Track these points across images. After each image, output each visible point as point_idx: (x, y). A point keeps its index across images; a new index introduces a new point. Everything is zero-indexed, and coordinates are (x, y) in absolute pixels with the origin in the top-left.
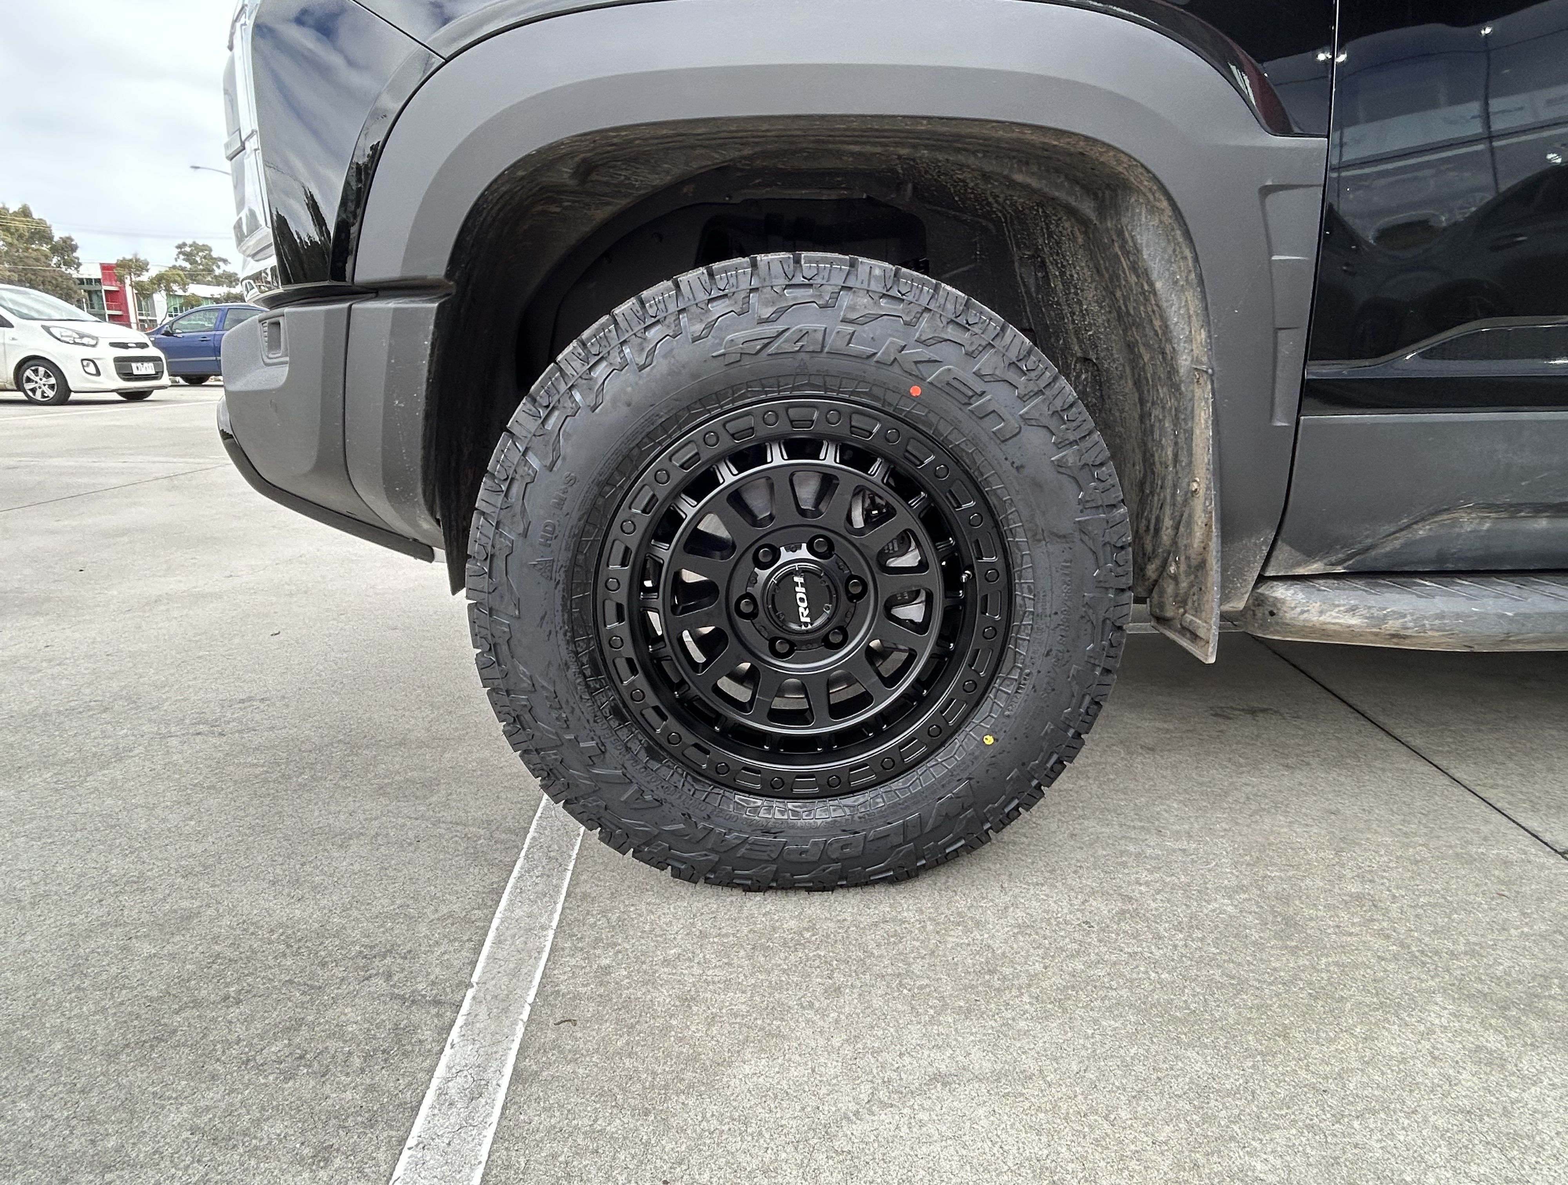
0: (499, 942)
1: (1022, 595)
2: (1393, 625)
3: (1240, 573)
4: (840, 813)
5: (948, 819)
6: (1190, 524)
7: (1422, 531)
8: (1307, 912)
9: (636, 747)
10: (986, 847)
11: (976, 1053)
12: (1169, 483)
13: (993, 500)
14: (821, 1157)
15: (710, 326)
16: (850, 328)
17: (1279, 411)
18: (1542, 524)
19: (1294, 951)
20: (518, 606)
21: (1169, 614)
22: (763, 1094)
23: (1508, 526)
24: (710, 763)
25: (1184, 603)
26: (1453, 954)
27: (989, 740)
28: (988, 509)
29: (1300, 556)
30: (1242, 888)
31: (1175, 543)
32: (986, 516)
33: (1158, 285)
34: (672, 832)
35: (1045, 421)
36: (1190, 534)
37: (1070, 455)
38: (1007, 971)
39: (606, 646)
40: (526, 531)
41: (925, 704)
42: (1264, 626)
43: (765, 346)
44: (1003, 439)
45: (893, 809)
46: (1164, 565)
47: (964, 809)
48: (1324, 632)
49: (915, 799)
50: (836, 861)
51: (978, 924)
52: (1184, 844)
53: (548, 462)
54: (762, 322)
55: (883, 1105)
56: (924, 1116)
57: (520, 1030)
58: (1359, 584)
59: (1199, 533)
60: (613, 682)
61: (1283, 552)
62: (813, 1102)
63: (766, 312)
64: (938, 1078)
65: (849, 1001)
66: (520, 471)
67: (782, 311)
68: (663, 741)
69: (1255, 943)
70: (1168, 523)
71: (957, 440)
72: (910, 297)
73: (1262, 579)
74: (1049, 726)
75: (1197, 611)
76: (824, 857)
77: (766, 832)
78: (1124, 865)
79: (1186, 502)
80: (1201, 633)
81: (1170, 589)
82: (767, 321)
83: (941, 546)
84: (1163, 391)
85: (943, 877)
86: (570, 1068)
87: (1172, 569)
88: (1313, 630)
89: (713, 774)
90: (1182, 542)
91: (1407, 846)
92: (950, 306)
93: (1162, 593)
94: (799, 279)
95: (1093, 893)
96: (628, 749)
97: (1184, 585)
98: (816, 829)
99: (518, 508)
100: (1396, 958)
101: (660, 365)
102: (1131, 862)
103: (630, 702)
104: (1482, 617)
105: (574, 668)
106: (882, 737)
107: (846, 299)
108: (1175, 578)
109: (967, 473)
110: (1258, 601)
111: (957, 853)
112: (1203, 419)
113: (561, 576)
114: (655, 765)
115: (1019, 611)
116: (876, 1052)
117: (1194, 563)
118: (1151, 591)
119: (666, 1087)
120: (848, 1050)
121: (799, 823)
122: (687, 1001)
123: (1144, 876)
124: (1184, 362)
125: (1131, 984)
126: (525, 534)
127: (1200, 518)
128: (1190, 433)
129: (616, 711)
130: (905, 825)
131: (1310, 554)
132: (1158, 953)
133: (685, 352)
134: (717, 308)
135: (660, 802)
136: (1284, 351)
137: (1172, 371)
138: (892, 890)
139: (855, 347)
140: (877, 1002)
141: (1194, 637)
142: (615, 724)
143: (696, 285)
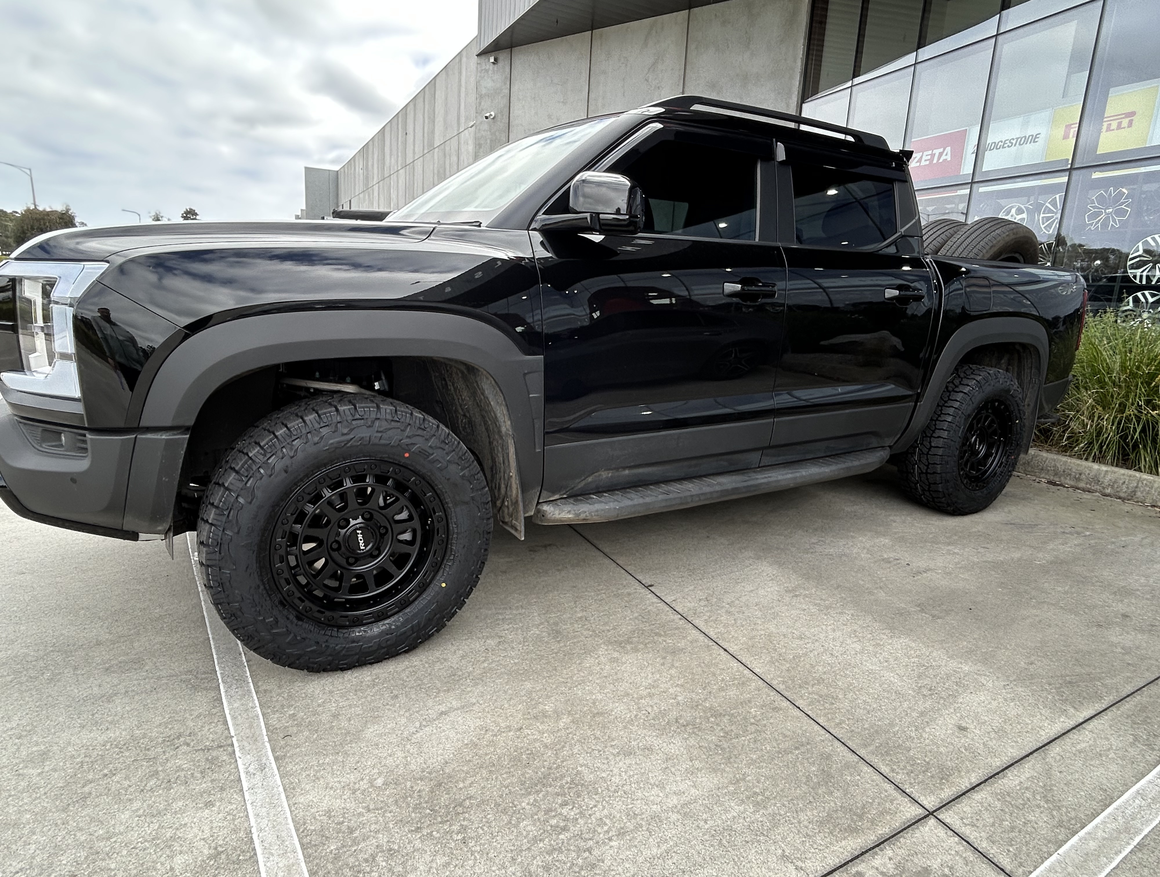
0: (234, 718)
1: (453, 526)
2: (583, 516)
3: (530, 502)
4: (384, 627)
5: (429, 620)
6: (511, 487)
7: (590, 479)
8: (564, 627)
9: (291, 617)
10: (445, 628)
11: (454, 703)
12: (502, 470)
13: (438, 492)
14: (409, 746)
15: (322, 438)
16: (380, 435)
17: (537, 446)
18: (627, 472)
19: (559, 642)
20: (234, 564)
21: (507, 520)
22: (381, 735)
23: (617, 474)
24: (325, 617)
25: (511, 516)
26: (609, 631)
27: (444, 585)
28: (437, 495)
29: (550, 494)
30: (542, 623)
31: (506, 493)
32: (437, 498)
33: (492, 403)
34: (311, 651)
35: (456, 461)
36: (511, 491)
37: (466, 472)
38: (460, 673)
39: (275, 576)
40: (239, 531)
41: (416, 574)
42: (542, 521)
43: (345, 444)
44: (440, 469)
45: (406, 621)
46: (503, 502)
47: (436, 615)
48: (561, 521)
49: (415, 615)
50: (384, 648)
51: (445, 660)
52: (520, 611)
53: (249, 500)
54: (343, 434)
55: (425, 726)
56: (440, 725)
57: (268, 745)
58: (571, 500)
59: (514, 492)
60: (279, 589)
61: (544, 493)
62: (400, 732)
63: (345, 431)
64: (442, 713)
65: (402, 699)
66: (235, 506)
67: (352, 430)
68: (303, 612)
69: (546, 642)
70: (503, 486)
71: (424, 471)
72: (402, 420)
73: (538, 503)
74: (466, 576)
75: (516, 520)
76: (380, 647)
77: (353, 642)
78: (498, 624)
79: (509, 479)
80: (519, 528)
81: (506, 511)
82: (346, 434)
83: (418, 510)
84: (497, 437)
85: (426, 645)
86: (298, 750)
87: (506, 503)
88: (557, 521)
89: (327, 622)
90: (509, 493)
91: (598, 595)
92: (417, 422)
93: (503, 512)
94: (358, 416)
95: (487, 637)
96: (288, 619)
97: (511, 509)
98: (375, 637)
99: (234, 522)
100: (591, 636)
101: (300, 455)
102: (500, 622)
103: (288, 598)
104: (609, 509)
105: (262, 587)
106: (399, 591)
107: (377, 423)
108: (508, 507)
109: (428, 483)
110: (538, 511)
111: (433, 634)
112: (512, 450)
113: (256, 548)
114: (300, 623)
115: (451, 532)
116: (417, 712)
117: (514, 501)
118: (499, 511)
119: (341, 744)
120: (407, 714)
121: (367, 635)
122: (335, 716)
123: (506, 627)
124: (503, 429)
125: (505, 667)
126: (238, 532)
127: (514, 486)
128: (508, 454)
129: (281, 603)
130: (412, 627)
131: (554, 493)
132: (513, 654)
133: (311, 449)
134: (324, 431)
135: (304, 639)
136: (536, 426)
137: (499, 432)
138: (407, 655)
139: (383, 442)
140: (413, 697)
141: (516, 530)
142: (281, 608)
143: (314, 422)
